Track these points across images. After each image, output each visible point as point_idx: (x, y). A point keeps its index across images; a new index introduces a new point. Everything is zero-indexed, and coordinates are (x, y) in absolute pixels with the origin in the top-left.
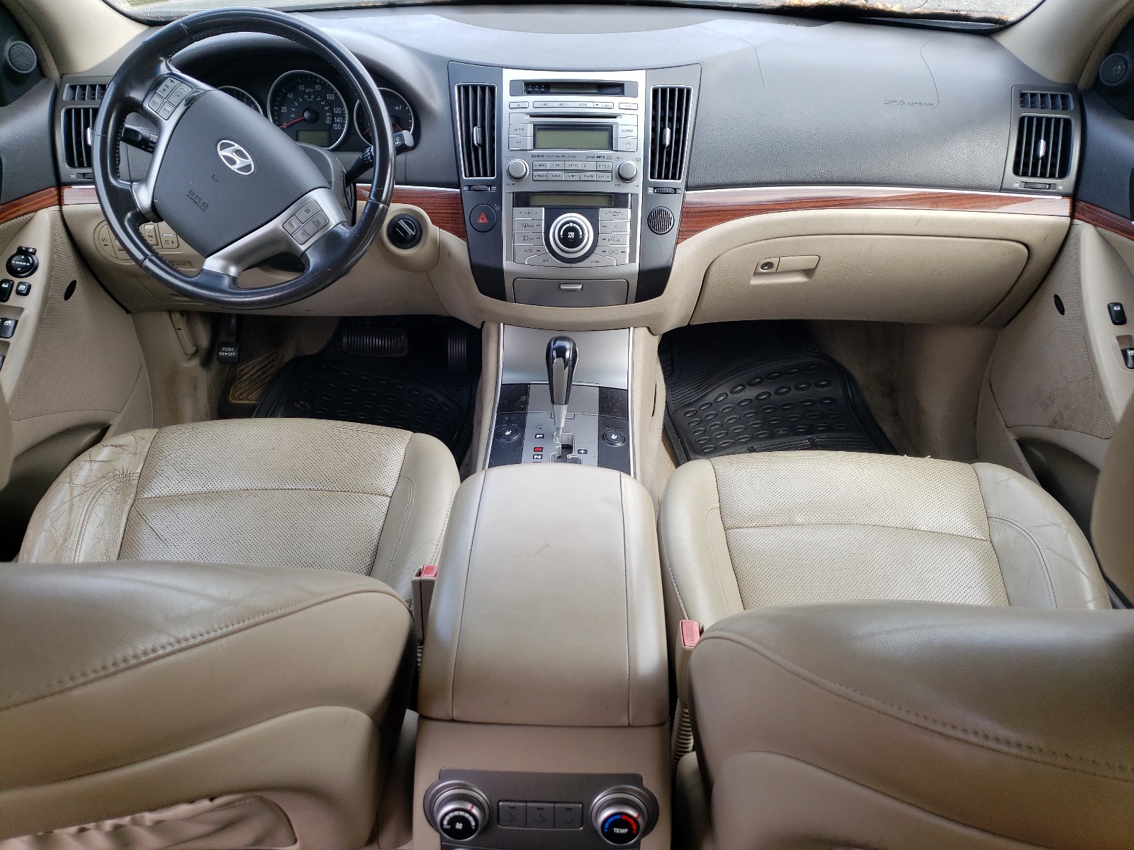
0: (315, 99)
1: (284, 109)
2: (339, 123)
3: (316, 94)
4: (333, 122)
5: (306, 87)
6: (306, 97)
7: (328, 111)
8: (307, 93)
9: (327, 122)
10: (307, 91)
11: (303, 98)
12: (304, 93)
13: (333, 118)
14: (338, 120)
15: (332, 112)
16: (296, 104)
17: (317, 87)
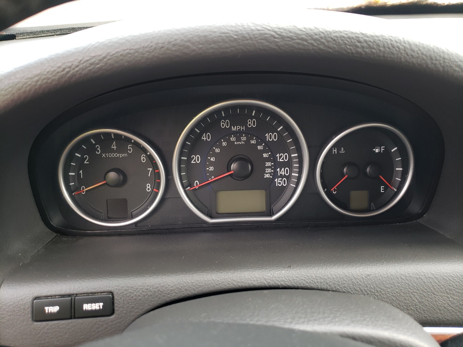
0: (247, 141)
1: (196, 159)
2: (285, 176)
3: (250, 133)
4: (275, 175)
5: (233, 124)
6: (233, 139)
7: (268, 160)
8: (235, 133)
9: (267, 176)
10: (234, 129)
11: (228, 141)
12: (229, 133)
13: (275, 169)
14: (282, 172)
15: (275, 160)
16: (217, 150)
17: (251, 123)
